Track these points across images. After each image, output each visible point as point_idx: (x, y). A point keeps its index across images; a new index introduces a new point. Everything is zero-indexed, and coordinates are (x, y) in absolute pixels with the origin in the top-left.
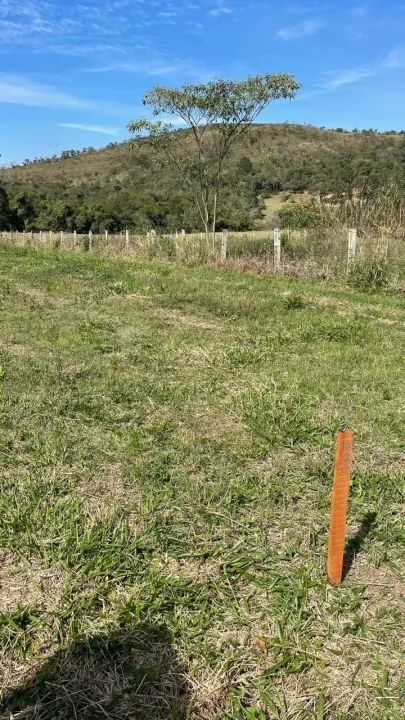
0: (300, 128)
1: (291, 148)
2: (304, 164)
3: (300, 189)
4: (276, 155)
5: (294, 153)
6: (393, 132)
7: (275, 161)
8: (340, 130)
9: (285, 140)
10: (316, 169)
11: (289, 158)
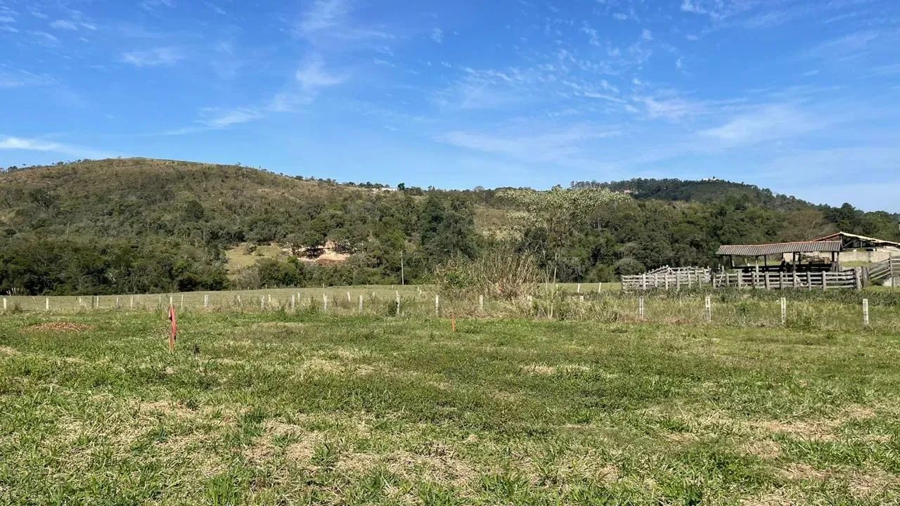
0: (255, 171)
1: (247, 193)
2: (266, 212)
3: (265, 241)
4: (231, 201)
5: (252, 198)
6: (352, 184)
7: (229, 207)
8: (299, 178)
9: (239, 185)
10: (281, 220)
11: (247, 205)
